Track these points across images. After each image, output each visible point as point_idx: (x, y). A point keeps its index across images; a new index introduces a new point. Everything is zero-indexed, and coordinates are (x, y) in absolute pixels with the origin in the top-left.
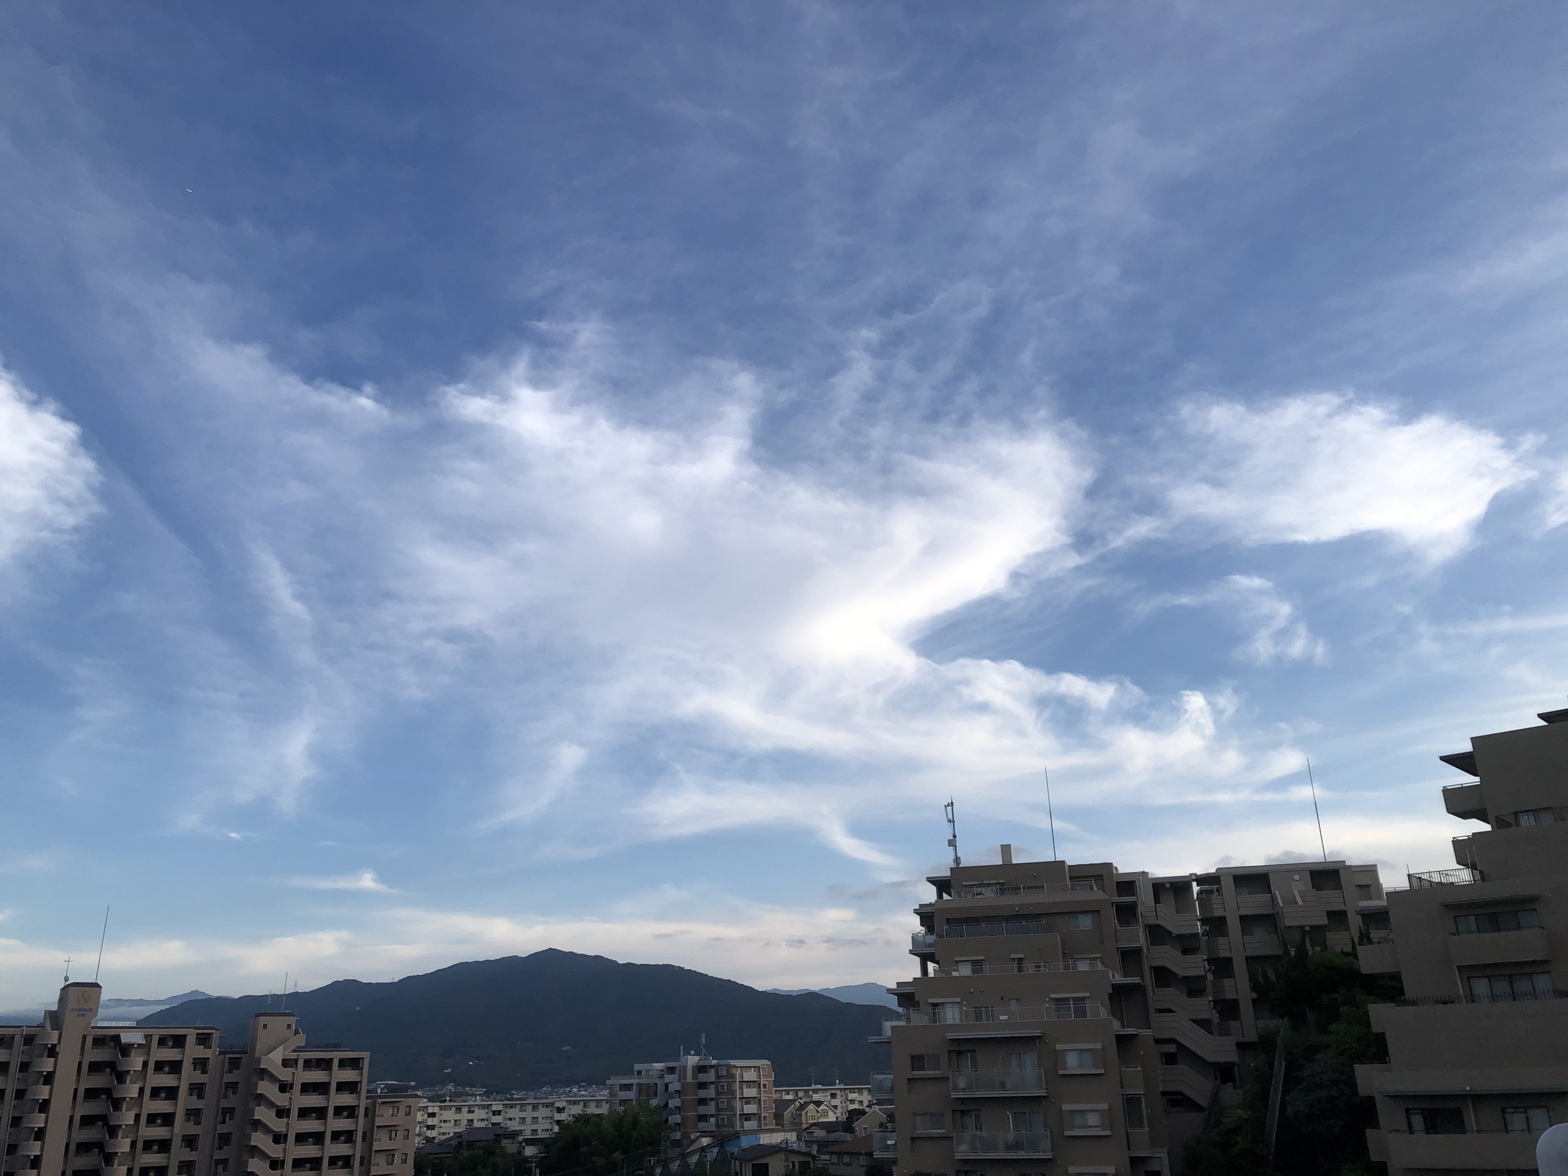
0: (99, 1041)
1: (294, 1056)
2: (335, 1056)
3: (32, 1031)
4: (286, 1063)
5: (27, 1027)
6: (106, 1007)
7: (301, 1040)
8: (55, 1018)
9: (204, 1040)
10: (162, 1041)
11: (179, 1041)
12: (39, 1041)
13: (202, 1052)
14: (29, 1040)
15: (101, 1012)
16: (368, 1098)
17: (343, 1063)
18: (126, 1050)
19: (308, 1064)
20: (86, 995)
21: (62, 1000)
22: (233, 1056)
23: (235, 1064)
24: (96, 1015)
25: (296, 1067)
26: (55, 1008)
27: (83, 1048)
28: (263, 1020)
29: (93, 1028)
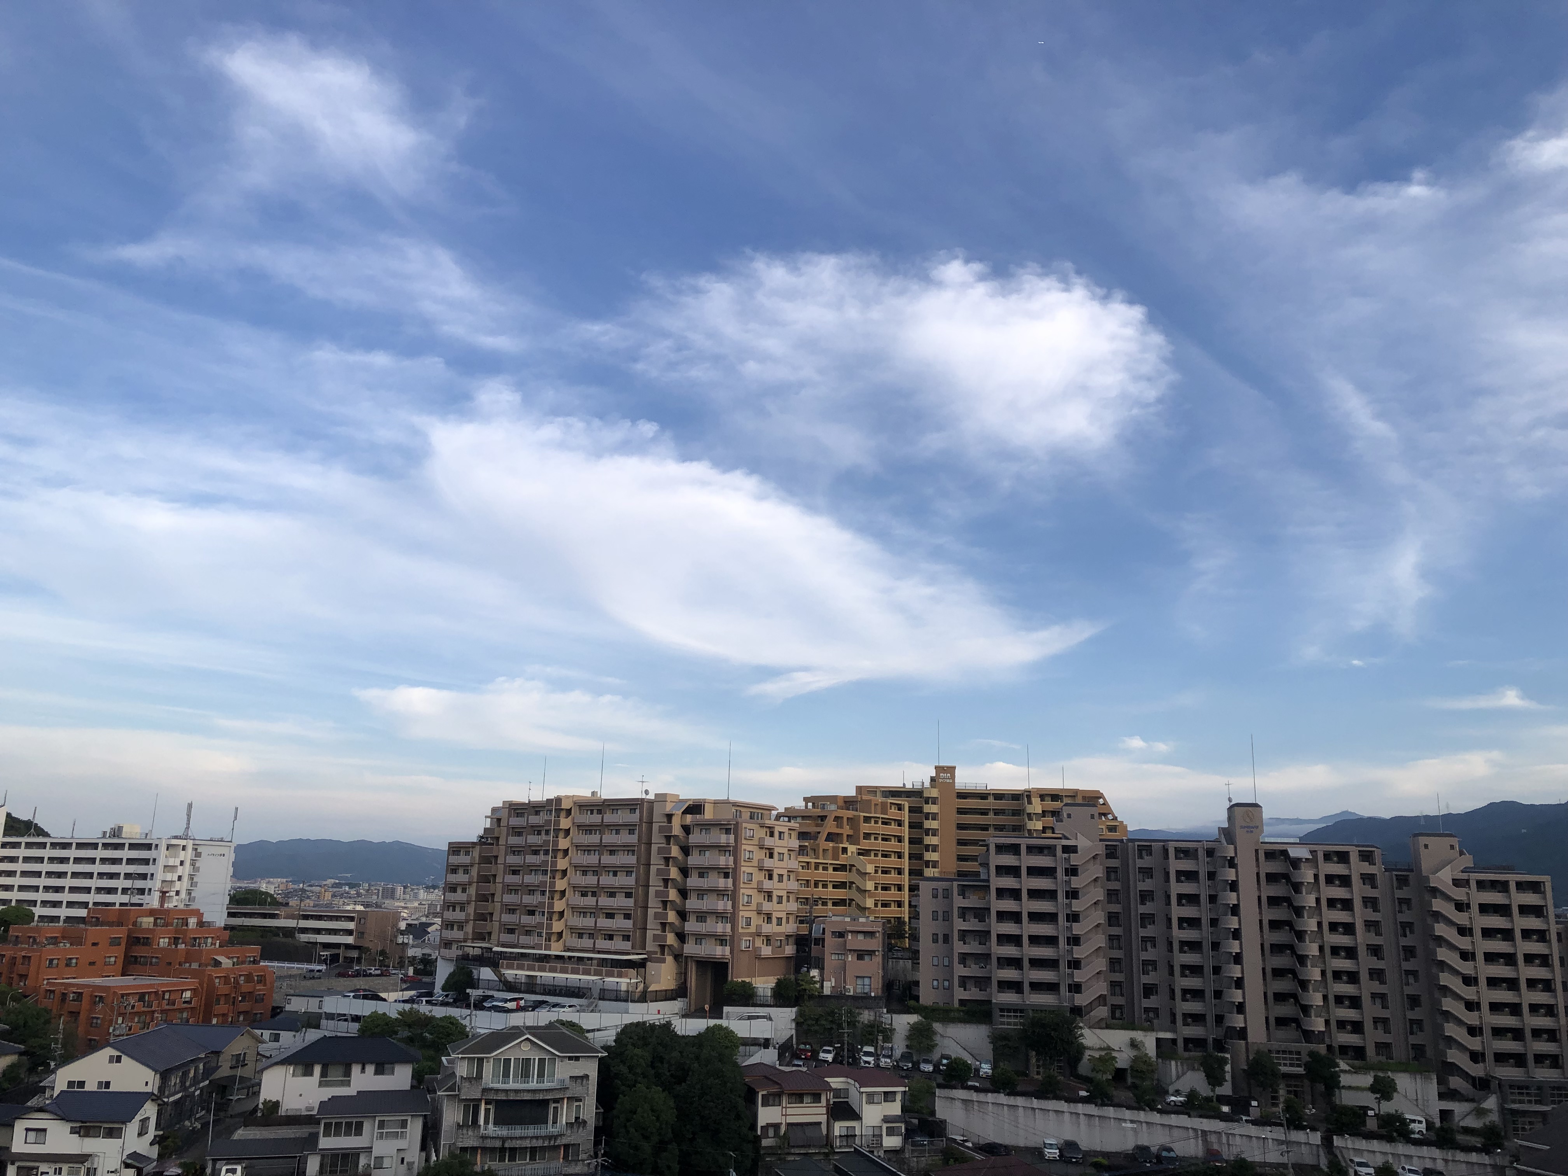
0: (1271, 855)
1: (1464, 876)
2: (1512, 878)
3: (1211, 845)
4: (1457, 883)
5: (1207, 841)
6: (1269, 825)
7: (1468, 860)
8: (1228, 834)
9: (1366, 857)
10: (1327, 857)
11: (1343, 857)
12: (1218, 854)
13: (1367, 868)
14: (1210, 853)
15: (1267, 829)
16: (1557, 923)
17: (1520, 886)
18: (1296, 863)
19: (1481, 885)
20: (1250, 814)
21: (1230, 818)
22: (1400, 873)
23: (1403, 881)
24: (1262, 831)
25: (1469, 887)
26: (1226, 825)
27: (1257, 860)
28: (1423, 840)
29: (1262, 843)
